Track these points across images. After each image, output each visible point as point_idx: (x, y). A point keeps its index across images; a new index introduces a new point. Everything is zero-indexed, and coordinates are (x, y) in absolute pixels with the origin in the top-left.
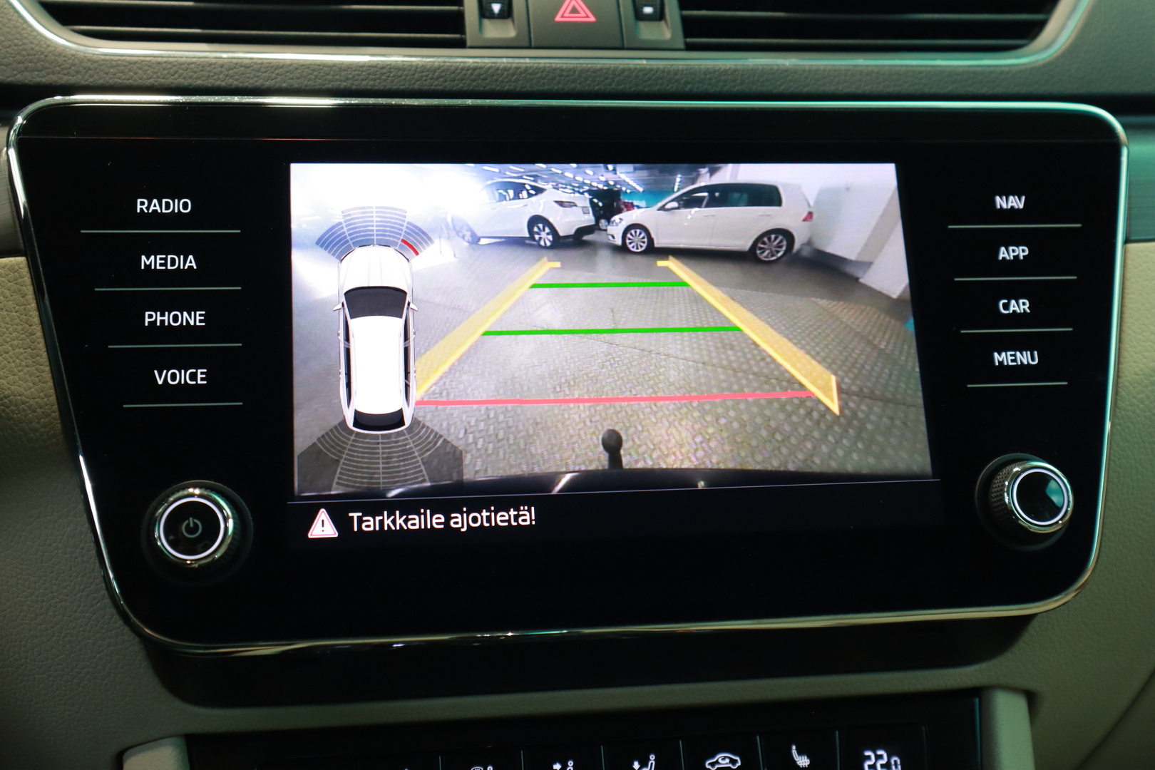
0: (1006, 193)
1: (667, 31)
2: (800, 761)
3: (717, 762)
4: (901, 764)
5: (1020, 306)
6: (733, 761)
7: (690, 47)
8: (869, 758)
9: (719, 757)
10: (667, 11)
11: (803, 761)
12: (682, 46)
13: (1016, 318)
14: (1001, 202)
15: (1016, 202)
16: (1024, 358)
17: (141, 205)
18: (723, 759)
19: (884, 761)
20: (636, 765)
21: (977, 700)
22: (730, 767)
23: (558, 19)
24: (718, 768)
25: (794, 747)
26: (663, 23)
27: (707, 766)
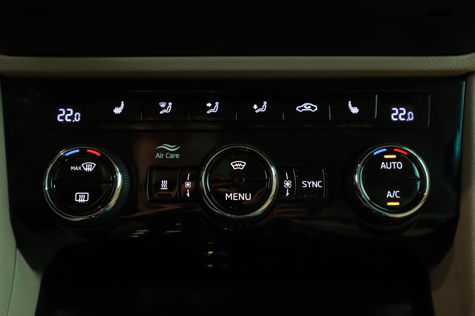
2: (353, 110)
3: (303, 108)
4: (414, 116)
6: (313, 108)
8: (395, 112)
9: (305, 105)
11: (355, 110)
18: (307, 107)
19: (404, 114)
20: (255, 107)
21: (464, 83)
22: (310, 111)
24: (303, 111)
25: (350, 102)
27: (297, 109)
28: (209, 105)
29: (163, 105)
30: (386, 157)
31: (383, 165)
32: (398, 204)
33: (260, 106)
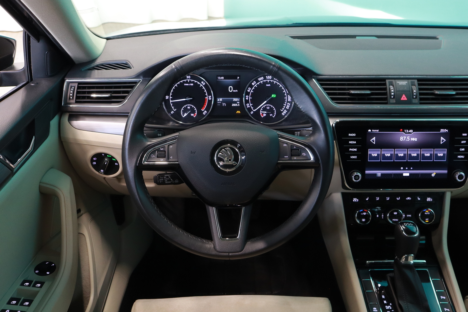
0: (464, 133)
1: (416, 101)
4: (432, 200)
5: (463, 150)
7: (421, 104)
8: (428, 199)
10: (417, 97)
11: (419, 199)
12: (419, 103)
13: (462, 151)
14: (463, 135)
15: (465, 135)
16: (462, 157)
17: (349, 135)
19: (430, 199)
20: (397, 198)
23: (401, 99)
26: (416, 99)
28: (387, 198)
29: (377, 198)
30: (426, 211)
31: (426, 213)
32: (428, 221)
33: (398, 198)
